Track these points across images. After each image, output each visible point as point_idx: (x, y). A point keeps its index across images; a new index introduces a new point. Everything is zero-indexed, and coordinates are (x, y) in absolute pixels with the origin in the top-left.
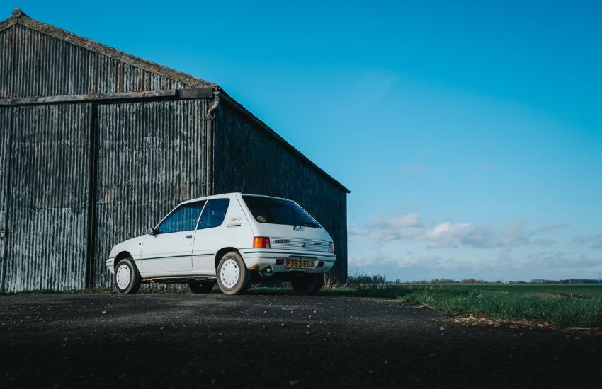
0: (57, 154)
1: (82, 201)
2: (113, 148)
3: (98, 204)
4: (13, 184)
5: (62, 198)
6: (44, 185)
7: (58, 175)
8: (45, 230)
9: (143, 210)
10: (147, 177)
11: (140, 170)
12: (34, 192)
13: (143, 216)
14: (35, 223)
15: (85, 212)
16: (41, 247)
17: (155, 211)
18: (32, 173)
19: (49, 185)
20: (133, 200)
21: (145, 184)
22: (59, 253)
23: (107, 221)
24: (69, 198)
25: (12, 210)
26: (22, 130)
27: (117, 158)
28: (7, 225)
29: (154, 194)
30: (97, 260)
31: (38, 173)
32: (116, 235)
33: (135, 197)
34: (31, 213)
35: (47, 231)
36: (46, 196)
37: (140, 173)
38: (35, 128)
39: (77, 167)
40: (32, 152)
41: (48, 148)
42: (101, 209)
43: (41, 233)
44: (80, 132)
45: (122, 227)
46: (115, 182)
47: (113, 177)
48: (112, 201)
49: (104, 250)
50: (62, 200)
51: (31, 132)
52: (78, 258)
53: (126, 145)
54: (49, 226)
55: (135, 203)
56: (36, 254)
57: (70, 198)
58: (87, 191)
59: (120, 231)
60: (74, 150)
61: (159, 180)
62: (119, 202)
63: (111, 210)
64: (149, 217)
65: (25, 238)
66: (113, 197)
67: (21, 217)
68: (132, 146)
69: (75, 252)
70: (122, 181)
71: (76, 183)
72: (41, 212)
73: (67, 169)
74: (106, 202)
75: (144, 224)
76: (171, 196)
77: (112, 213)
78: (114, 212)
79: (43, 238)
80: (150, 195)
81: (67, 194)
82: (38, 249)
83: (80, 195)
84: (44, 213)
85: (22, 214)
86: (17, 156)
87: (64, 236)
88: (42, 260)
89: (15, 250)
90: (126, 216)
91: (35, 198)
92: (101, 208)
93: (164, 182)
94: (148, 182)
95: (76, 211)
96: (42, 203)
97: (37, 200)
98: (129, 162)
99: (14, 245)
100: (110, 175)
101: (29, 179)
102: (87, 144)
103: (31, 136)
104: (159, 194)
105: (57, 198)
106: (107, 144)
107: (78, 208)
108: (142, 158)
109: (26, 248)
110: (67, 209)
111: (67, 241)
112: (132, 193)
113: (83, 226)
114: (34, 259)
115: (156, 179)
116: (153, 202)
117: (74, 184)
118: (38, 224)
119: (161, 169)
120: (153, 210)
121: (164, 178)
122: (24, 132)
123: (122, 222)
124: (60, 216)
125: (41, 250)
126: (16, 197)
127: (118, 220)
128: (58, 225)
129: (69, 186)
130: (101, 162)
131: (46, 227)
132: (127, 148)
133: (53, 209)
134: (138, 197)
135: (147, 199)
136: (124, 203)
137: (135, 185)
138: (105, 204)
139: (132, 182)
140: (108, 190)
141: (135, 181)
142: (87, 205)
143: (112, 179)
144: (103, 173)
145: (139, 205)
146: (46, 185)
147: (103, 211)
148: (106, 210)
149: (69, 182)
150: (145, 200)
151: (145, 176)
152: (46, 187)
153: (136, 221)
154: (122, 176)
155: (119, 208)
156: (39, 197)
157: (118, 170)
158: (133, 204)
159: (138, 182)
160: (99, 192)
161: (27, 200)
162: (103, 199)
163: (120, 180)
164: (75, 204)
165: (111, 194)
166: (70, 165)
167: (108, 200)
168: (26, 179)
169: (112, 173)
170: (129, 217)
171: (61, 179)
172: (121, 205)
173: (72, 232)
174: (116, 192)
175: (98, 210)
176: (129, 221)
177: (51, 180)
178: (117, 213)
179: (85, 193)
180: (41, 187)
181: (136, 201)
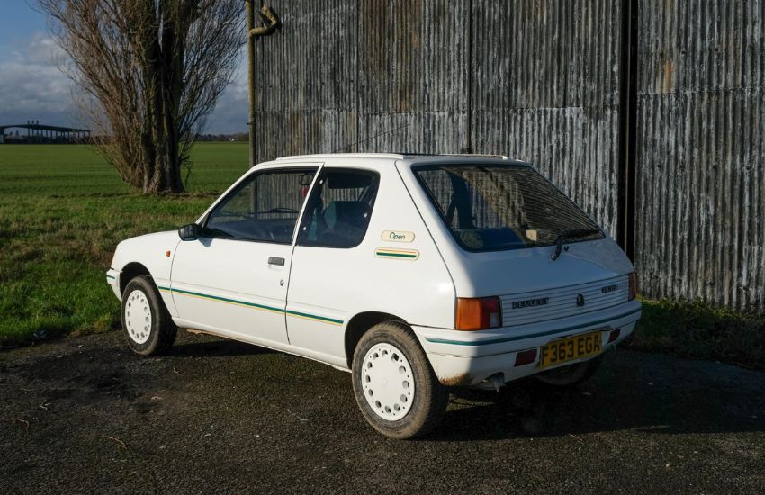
1: (605, 92)
3: (642, 97)
4: (477, 60)
5: (566, 83)
6: (531, 59)
7: (556, 36)
8: (536, 153)
9: (747, 111)
10: (758, 27)
11: (740, 11)
12: (513, 75)
13: (747, 124)
14: (518, 138)
15: (613, 115)
18: (508, 36)
19: (540, 59)
20: (722, 85)
21: (752, 48)
23: (662, 135)
24: (578, 86)
25: (477, 112)
30: (641, 223)
31: (520, 33)
32: (683, 168)
33: (727, 79)
34: (509, 117)
35: (539, 155)
36: (534, 83)
37: (740, 18)
39: (593, 16)
42: (646, 108)
45: (696, 151)
46: (679, 45)
47: (674, 33)
48: (673, 90)
49: (656, 200)
50: (565, 91)
52: (599, 215)
54: (542, 146)
55: (727, 93)
57: (582, 85)
58: (616, 69)
59: (692, 159)
62: (689, 92)
63: (670, 111)
66: (674, 79)
67: (493, 126)
69: (592, 202)
70: (694, 40)
72: (527, 116)
73: (573, 21)
74: (658, 92)
75: (752, 145)
77: (672, 116)
78: (677, 114)
81: (575, 76)
83: (602, 77)
84: (533, 116)
85: (493, 121)
87: (570, 168)
90: (705, 124)
91: (516, 88)
92: (648, 105)
95: (595, 115)
96: (527, 97)
97: (519, 91)
100: (668, 29)
101: (505, 46)
105: (555, 87)
107: (597, 107)
110: (574, 109)
111: (577, 179)
112: (719, 68)
113: (608, 146)
117: (589, 54)
118: (521, 139)
123: (696, 139)
124: (561, 124)
126: (483, 85)
127: (687, 133)
128: (558, 145)
129: (578, 59)
131: (536, 146)
133: (549, 109)
134: (735, 78)
135: (758, 82)
136: (701, 94)
137: (727, 49)
138: (656, 96)
139: (720, 42)
140: (664, 63)
141: (727, 38)
142: (617, 101)
143: (671, 39)
144: (653, 24)
145: (739, 98)
146: (534, 59)
147: (652, 112)
148: (659, 109)
149: (579, 50)
150: (753, 85)
151: (754, 24)
152: (534, 63)
153: (730, 137)
154: (695, 28)
155: (689, 104)
156: (522, 84)
157: (687, 14)
158: (723, 94)
159: (736, 39)
160: (642, 68)
161: (501, 91)
162: (652, 86)
163: (690, 39)
164: (592, 99)
165: (670, 73)
166: (580, 12)
167: (662, 88)
168: (499, 49)
169: (672, 22)
170: (712, 126)
171: (563, 45)
172: (693, 99)
173: (587, 160)
174: (681, 67)
175: (641, 112)
176: (713, 136)
177: (544, 48)
178: (684, 118)
179: (612, 72)
180: (525, 64)
181: (731, 87)
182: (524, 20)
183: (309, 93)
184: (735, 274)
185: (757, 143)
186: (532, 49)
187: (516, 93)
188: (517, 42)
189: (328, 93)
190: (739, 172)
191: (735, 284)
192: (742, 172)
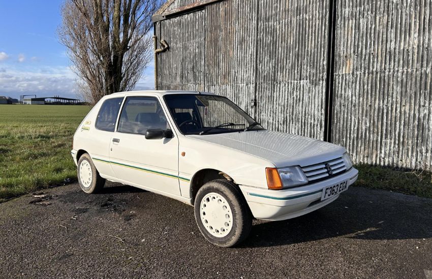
0: (296, 29)
1: (320, 73)
2: (352, 15)
3: (336, 75)
4: (260, 60)
5: (301, 70)
6: (285, 59)
7: (297, 49)
8: (286, 101)
9: (386, 80)
10: (393, 43)
11: (385, 36)
12: (276, 67)
13: (386, 86)
14: (278, 94)
15: (323, 83)
16: (283, 115)
17: (402, 81)
18: (274, 50)
19: (289, 59)
20: (375, 69)
21: (390, 52)
22: (298, 122)
23: (345, 92)
24: (307, 71)
25: (259, 83)
26: (266, 11)
27: (358, 27)
28: (256, 97)
29: (401, 62)
30: (334, 130)
32: (355, 106)
33: (377, 67)
34: (274, 85)
35: (288, 102)
36: (286, 70)
37: (385, 39)
38: (277, 7)
39: (315, 40)
40: (275, 30)
41: (288, 25)
42: (338, 80)
43: (283, 104)
44: (318, 4)
45: (361, 99)
46: (354, 52)
47: (352, 47)
48: (351, 72)
49: (342, 120)
50: (301, 73)
51: (274, 12)
52: (315, 127)
53: (368, 10)
54: (289, 97)
55: (377, 73)
56: (278, 121)
57: (309, 70)
58: (325, 63)
59: (359, 102)
60: (312, 23)
61: (409, 45)
62: (358, 73)
63: (349, 81)
64: (395, 87)
65: (269, 108)
66: (352, 67)
67: (267, 89)
68: (375, 11)
69: (312, 121)
70: (362, 50)
71: (314, 57)
72: (282, 85)
73: (305, 42)
74: (344, 73)
75: (388, 95)
76: (425, 63)
77: (350, 84)
78: (353, 83)
79: (284, 108)
80: (396, 63)
81: (305, 67)
82: (280, 118)
84: (285, 85)
85: (267, 87)
86: (263, 36)
87: (302, 107)
88: (283, 127)
89: (262, 117)
90: (366, 87)
91: (278, 72)
92: (339, 79)
93: (416, 47)
94: (395, 49)
95: (315, 83)
96: (283, 76)
97: (279, 74)
98: (371, 28)
99: (261, 113)
100: (349, 45)
101: (273, 54)
102: (325, 16)
103: (274, 15)
104: (408, 61)
105: (296, 72)
106: (347, 12)
107: (316, 80)
108: (388, 22)
109: (270, 115)
110: (305, 81)
111: (305, 112)
112: (373, 62)
113: (320, 97)
114: (277, 126)
115: (405, 45)
116: (400, 71)
117: (312, 57)
118: (279, 95)
119: (412, 32)
120: (399, 79)
121: (416, 41)
122: (268, 13)
123: (361, 93)
124: (298, 88)
125: (283, 119)
126: (262, 72)
127: (357, 91)
128: (297, 97)
129: (307, 59)
130: (339, 32)
131: (286, 98)
132: (370, 13)
133: (293, 81)
134: (381, 66)
135: (392, 68)
136: (364, 73)
137: (377, 53)
138: (343, 75)
139: (374, 50)
140: (347, 60)
141: (378, 48)
142: (325, 77)
143: (350, 49)
144: (342, 43)
145: (382, 75)
146: (286, 60)
147: (341, 82)
148: (344, 80)
149: (308, 55)
150: (389, 69)
151: (391, 41)
152: (286, 61)
153: (378, 92)
154: (362, 44)
155: (358, 78)
156: (280, 71)
157: (358, 38)
158: (375, 73)
159: (382, 49)
160: (336, 63)
161: (271, 74)
162: (341, 70)
163: (360, 49)
164: (313, 76)
165: (350, 64)
166: (308, 38)
167: (346, 71)
168: (270, 56)
169: (351, 42)
170: (369, 87)
171: (300, 53)
172: (361, 76)
173: (310, 103)
174: (355, 62)
175: (335, 82)
176: (370, 92)
177: (291, 54)
178: (356, 84)
179: (323, 65)
180: (282, 62)
181: (379, 70)
182: (282, 43)
183: (182, 77)
184: (379, 152)
185: (391, 95)
186: (285, 55)
187: (278, 75)
188: (278, 52)
189: (191, 77)
190: (381, 108)
191: (378, 156)
192: (383, 108)
